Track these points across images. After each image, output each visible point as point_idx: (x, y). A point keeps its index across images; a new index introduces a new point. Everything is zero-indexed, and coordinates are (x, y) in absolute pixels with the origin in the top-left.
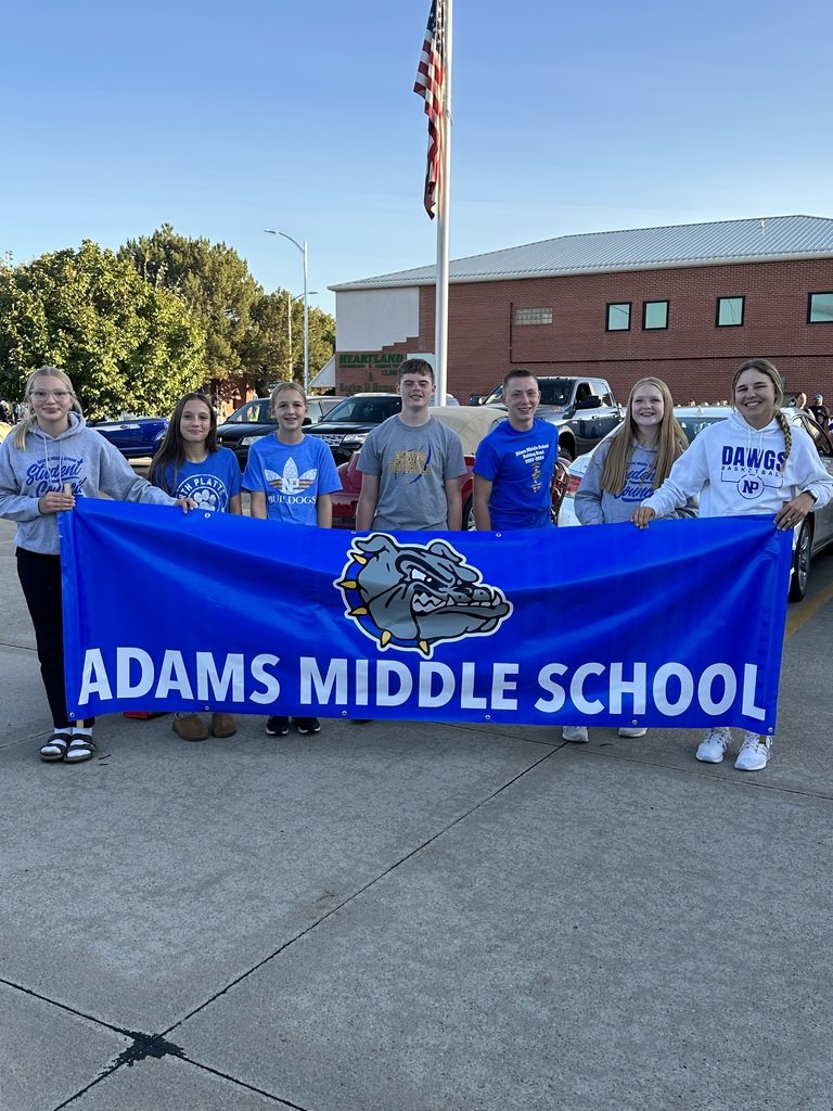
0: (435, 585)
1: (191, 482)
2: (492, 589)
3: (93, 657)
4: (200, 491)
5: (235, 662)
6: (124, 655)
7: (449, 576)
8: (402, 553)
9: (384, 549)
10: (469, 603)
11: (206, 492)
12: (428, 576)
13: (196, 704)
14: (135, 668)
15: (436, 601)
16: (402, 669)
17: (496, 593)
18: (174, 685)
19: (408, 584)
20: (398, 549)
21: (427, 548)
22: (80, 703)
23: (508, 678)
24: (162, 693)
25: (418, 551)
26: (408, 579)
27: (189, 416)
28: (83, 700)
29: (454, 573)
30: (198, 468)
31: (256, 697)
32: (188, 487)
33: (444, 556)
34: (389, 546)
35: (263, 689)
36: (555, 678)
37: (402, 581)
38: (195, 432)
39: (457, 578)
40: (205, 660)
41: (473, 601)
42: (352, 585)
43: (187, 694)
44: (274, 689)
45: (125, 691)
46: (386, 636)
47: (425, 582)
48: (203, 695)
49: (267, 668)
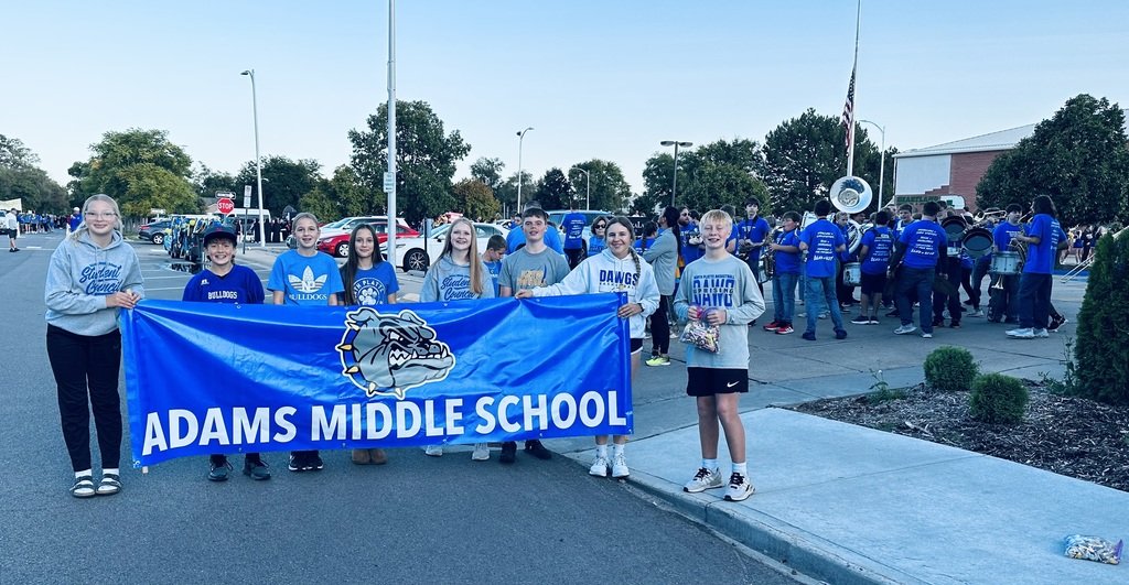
0: (405, 343)
1: (361, 283)
2: (441, 344)
3: (153, 418)
4: (367, 289)
5: (262, 413)
6: (175, 415)
7: (414, 335)
8: (383, 320)
9: (369, 319)
10: (427, 355)
11: (370, 290)
12: (401, 336)
13: (232, 447)
14: (183, 424)
15: (405, 354)
16: (385, 410)
17: (444, 347)
18: (214, 436)
19: (387, 344)
20: (380, 319)
21: (399, 316)
22: (144, 454)
23: (456, 409)
24: (204, 441)
25: (394, 319)
26: (387, 340)
27: (360, 240)
28: (147, 451)
29: (418, 334)
30: (366, 273)
31: (279, 438)
32: (359, 286)
33: (411, 321)
34: (373, 316)
35: (284, 432)
36: (486, 407)
37: (383, 342)
38: (364, 251)
39: (420, 337)
40: (239, 414)
41: (429, 354)
42: (348, 347)
43: (224, 441)
44: (292, 430)
45: (176, 442)
46: (372, 386)
47: (399, 341)
48: (237, 440)
49: (287, 417)
